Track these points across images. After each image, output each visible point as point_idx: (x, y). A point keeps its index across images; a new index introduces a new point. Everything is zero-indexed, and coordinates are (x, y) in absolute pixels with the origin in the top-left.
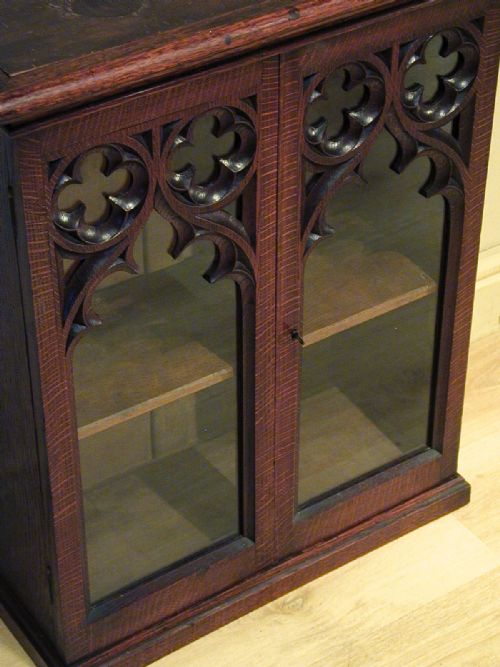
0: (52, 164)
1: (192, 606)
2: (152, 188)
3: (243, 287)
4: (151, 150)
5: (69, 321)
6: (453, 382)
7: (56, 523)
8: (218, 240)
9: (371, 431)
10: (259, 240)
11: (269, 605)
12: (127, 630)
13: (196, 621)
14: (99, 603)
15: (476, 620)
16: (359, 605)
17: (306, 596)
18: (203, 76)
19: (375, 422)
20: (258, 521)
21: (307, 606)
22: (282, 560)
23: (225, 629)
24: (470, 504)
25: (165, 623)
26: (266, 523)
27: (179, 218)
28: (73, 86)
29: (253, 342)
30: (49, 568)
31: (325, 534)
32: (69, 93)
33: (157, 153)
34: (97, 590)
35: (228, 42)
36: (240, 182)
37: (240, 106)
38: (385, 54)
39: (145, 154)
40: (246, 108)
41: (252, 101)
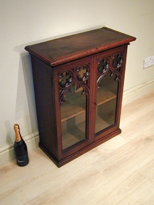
0: (59, 74)
1: (78, 151)
2: (74, 78)
3: (87, 95)
4: (74, 71)
5: (60, 101)
6: (119, 112)
7: (58, 136)
8: (84, 87)
9: (104, 122)
10: (90, 87)
11: (90, 151)
12: (68, 155)
13: (79, 153)
14: (64, 150)
15: (125, 151)
16: (105, 150)
17: (96, 149)
18: (82, 59)
19: (105, 120)
20: (89, 136)
21: (97, 151)
22: (92, 143)
23: (83, 155)
24: (122, 133)
25: (74, 154)
26: (90, 137)
27: (78, 83)
28: (63, 60)
29: (89, 105)
30: (56, 144)
31: (99, 139)
32: (63, 61)
33: (75, 72)
34: (64, 148)
35: (87, 53)
36: (87, 78)
37: (88, 64)
38: (110, 57)
39: (73, 72)
40: (89, 65)
41: (90, 63)
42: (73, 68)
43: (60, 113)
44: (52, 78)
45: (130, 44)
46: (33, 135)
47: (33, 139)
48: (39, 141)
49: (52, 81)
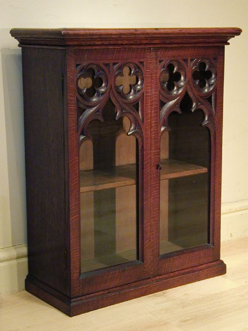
0: (77, 65)
1: (120, 286)
3: (139, 140)
4: (109, 71)
8: (131, 116)
20: (145, 252)
21: (165, 295)
22: (154, 276)
24: (227, 274)
27: (118, 102)
29: (143, 166)
33: (111, 73)
36: (138, 95)
37: (138, 64)
38: (186, 60)
39: (107, 73)
40: (140, 66)
41: (142, 63)
42: (106, 62)
43: (79, 162)
44: (63, 76)
45: (229, 44)
46: (14, 253)
47: (12, 262)
48: (25, 272)
49: (63, 81)
